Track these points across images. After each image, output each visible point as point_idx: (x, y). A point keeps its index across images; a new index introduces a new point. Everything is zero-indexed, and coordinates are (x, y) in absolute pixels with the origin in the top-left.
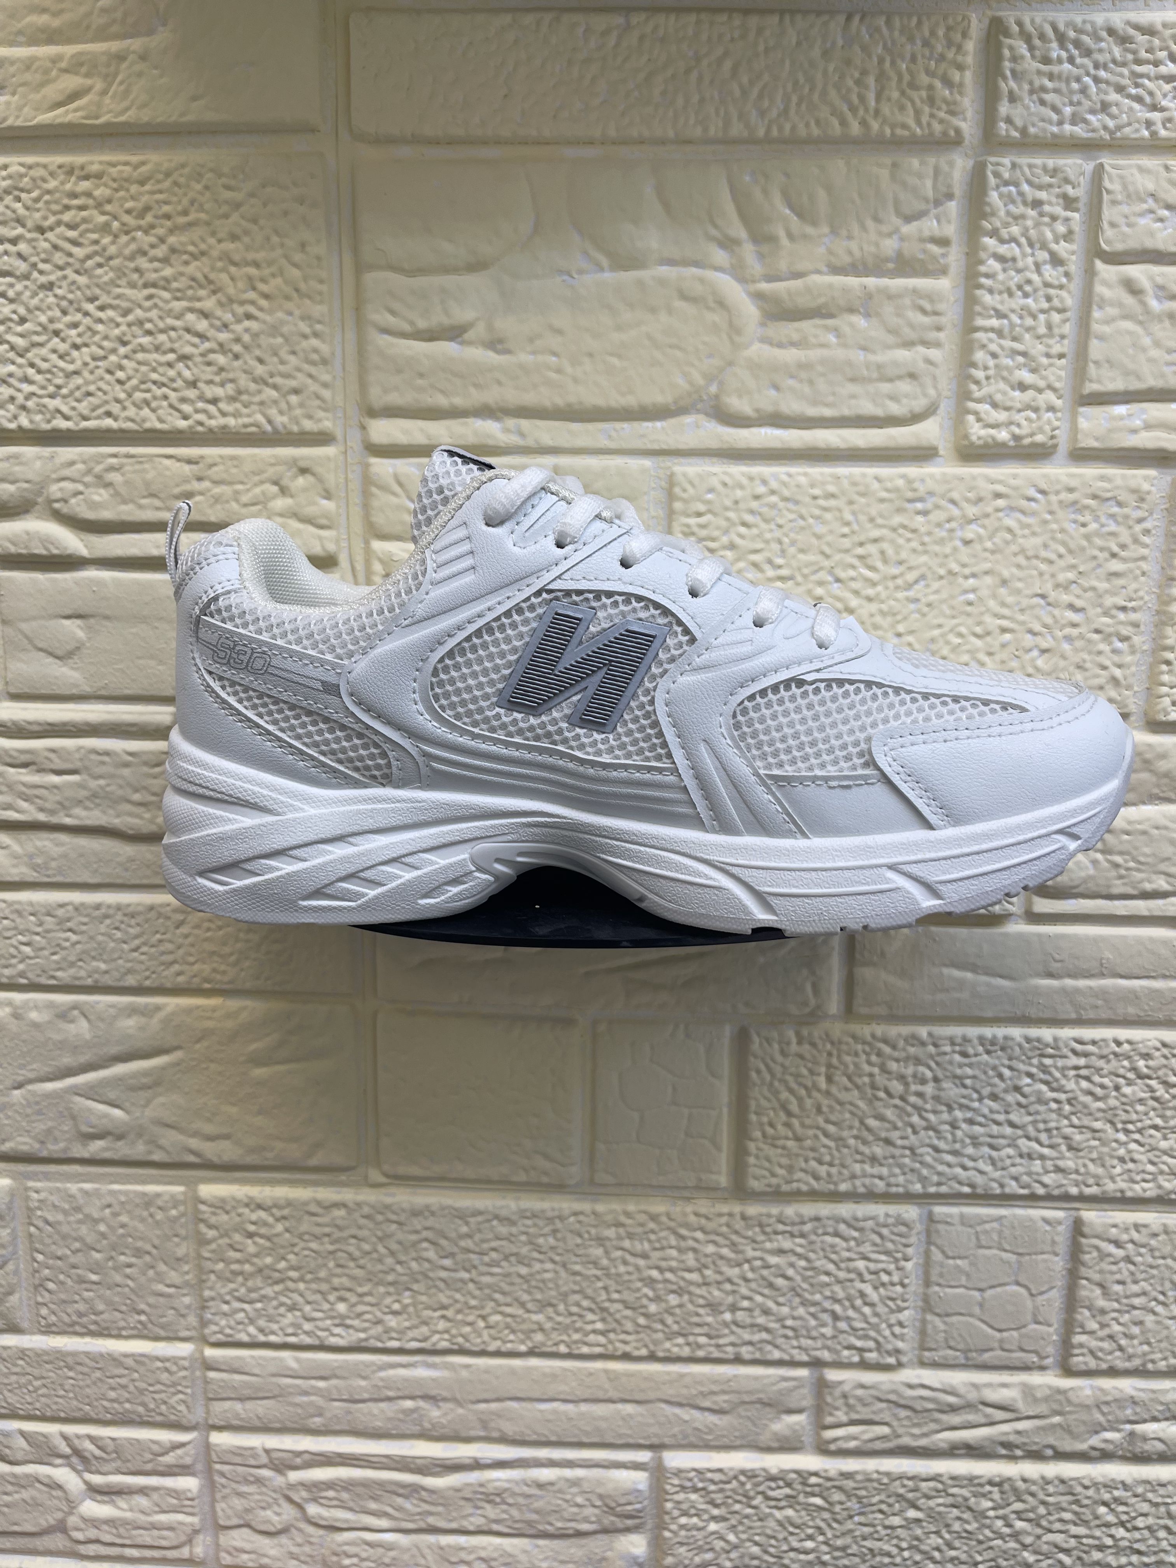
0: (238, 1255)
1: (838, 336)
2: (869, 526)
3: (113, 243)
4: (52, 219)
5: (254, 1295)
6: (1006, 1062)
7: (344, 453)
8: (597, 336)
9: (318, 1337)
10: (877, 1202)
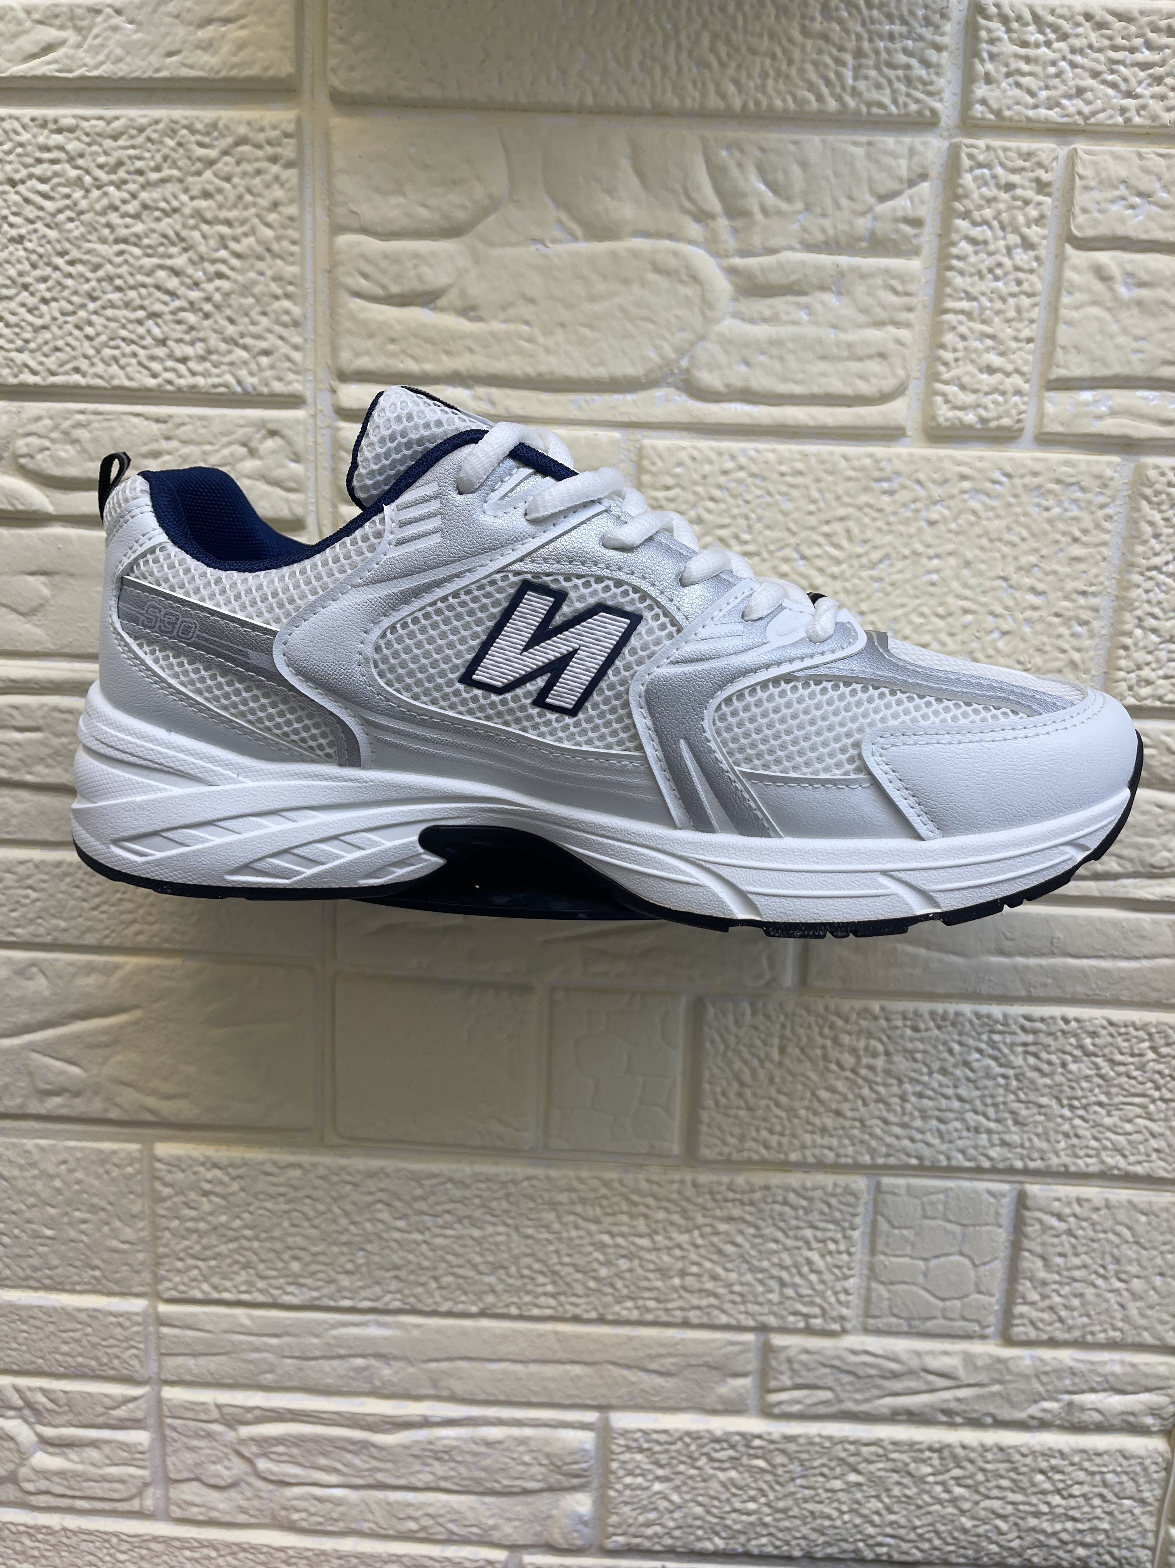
0: (193, 1213)
1: (810, 314)
2: (835, 504)
3: (85, 197)
4: (24, 173)
5: (208, 1253)
6: (956, 1038)
7: (314, 416)
8: (569, 306)
9: (272, 1295)
10: (826, 1172)
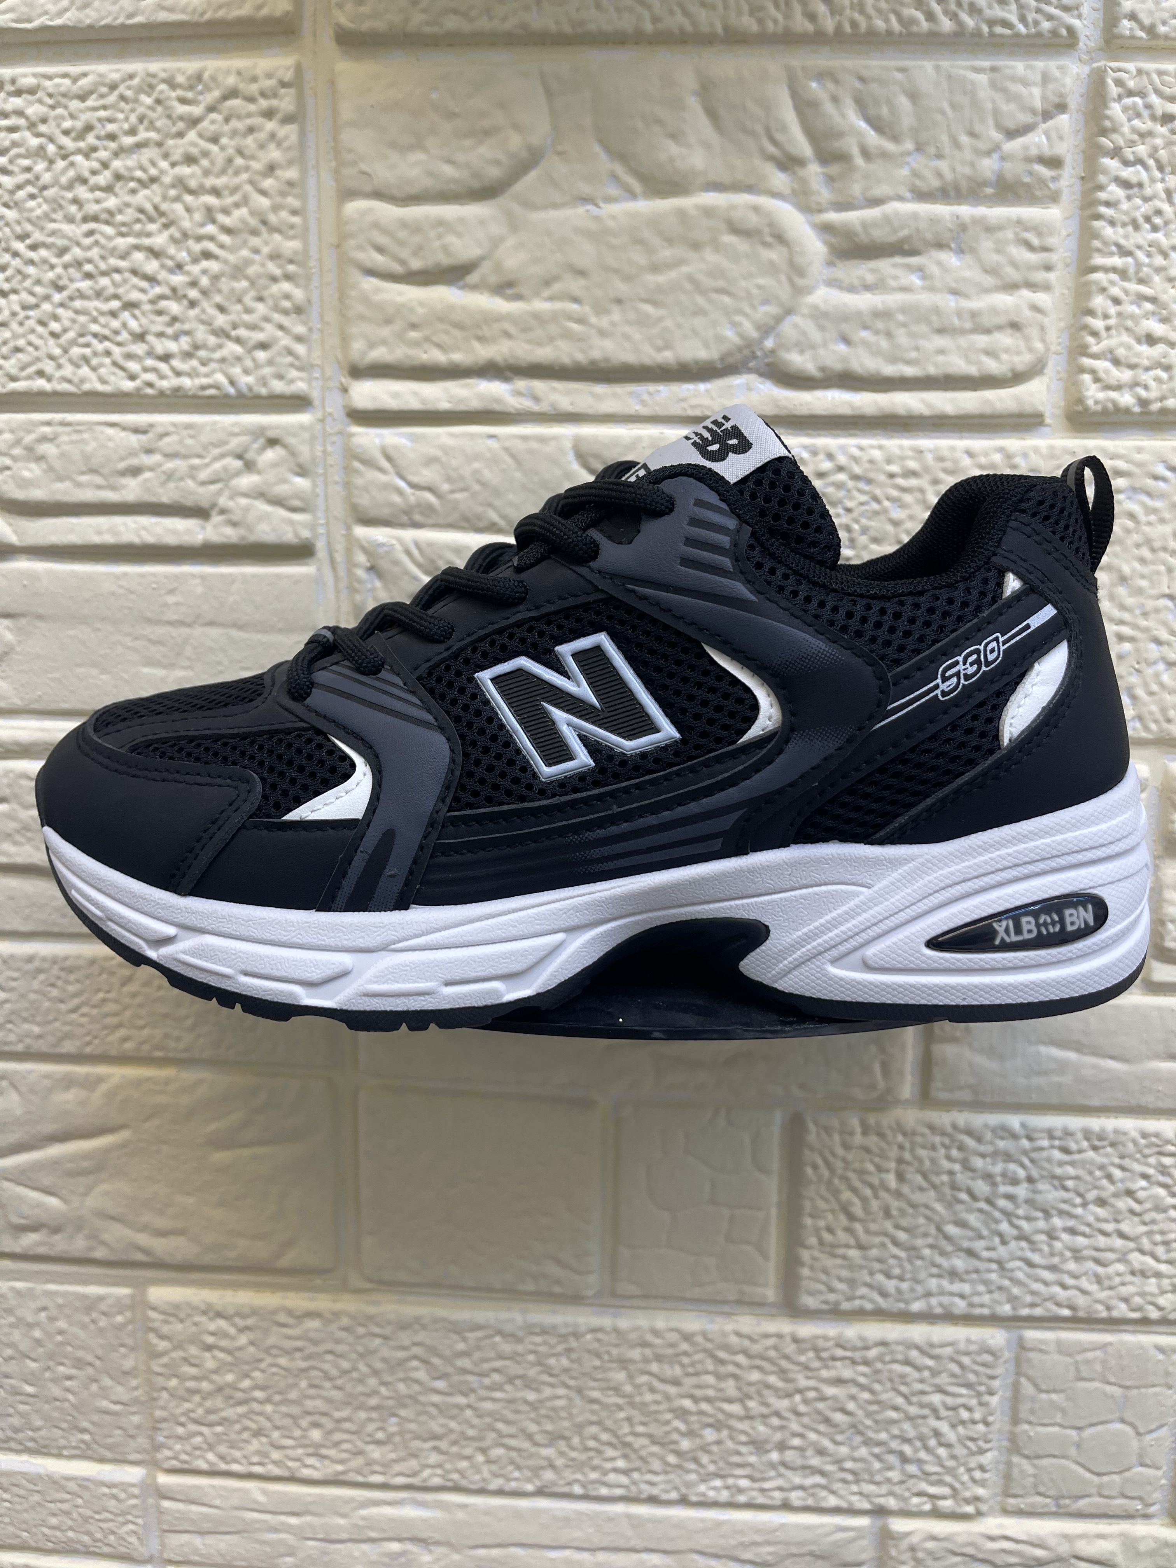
0: (193, 1371)
1: (924, 278)
3: (48, 169)
5: (213, 1418)
6: (1117, 1161)
7: (322, 421)
8: (628, 279)
9: (289, 1468)
10: (956, 1324)
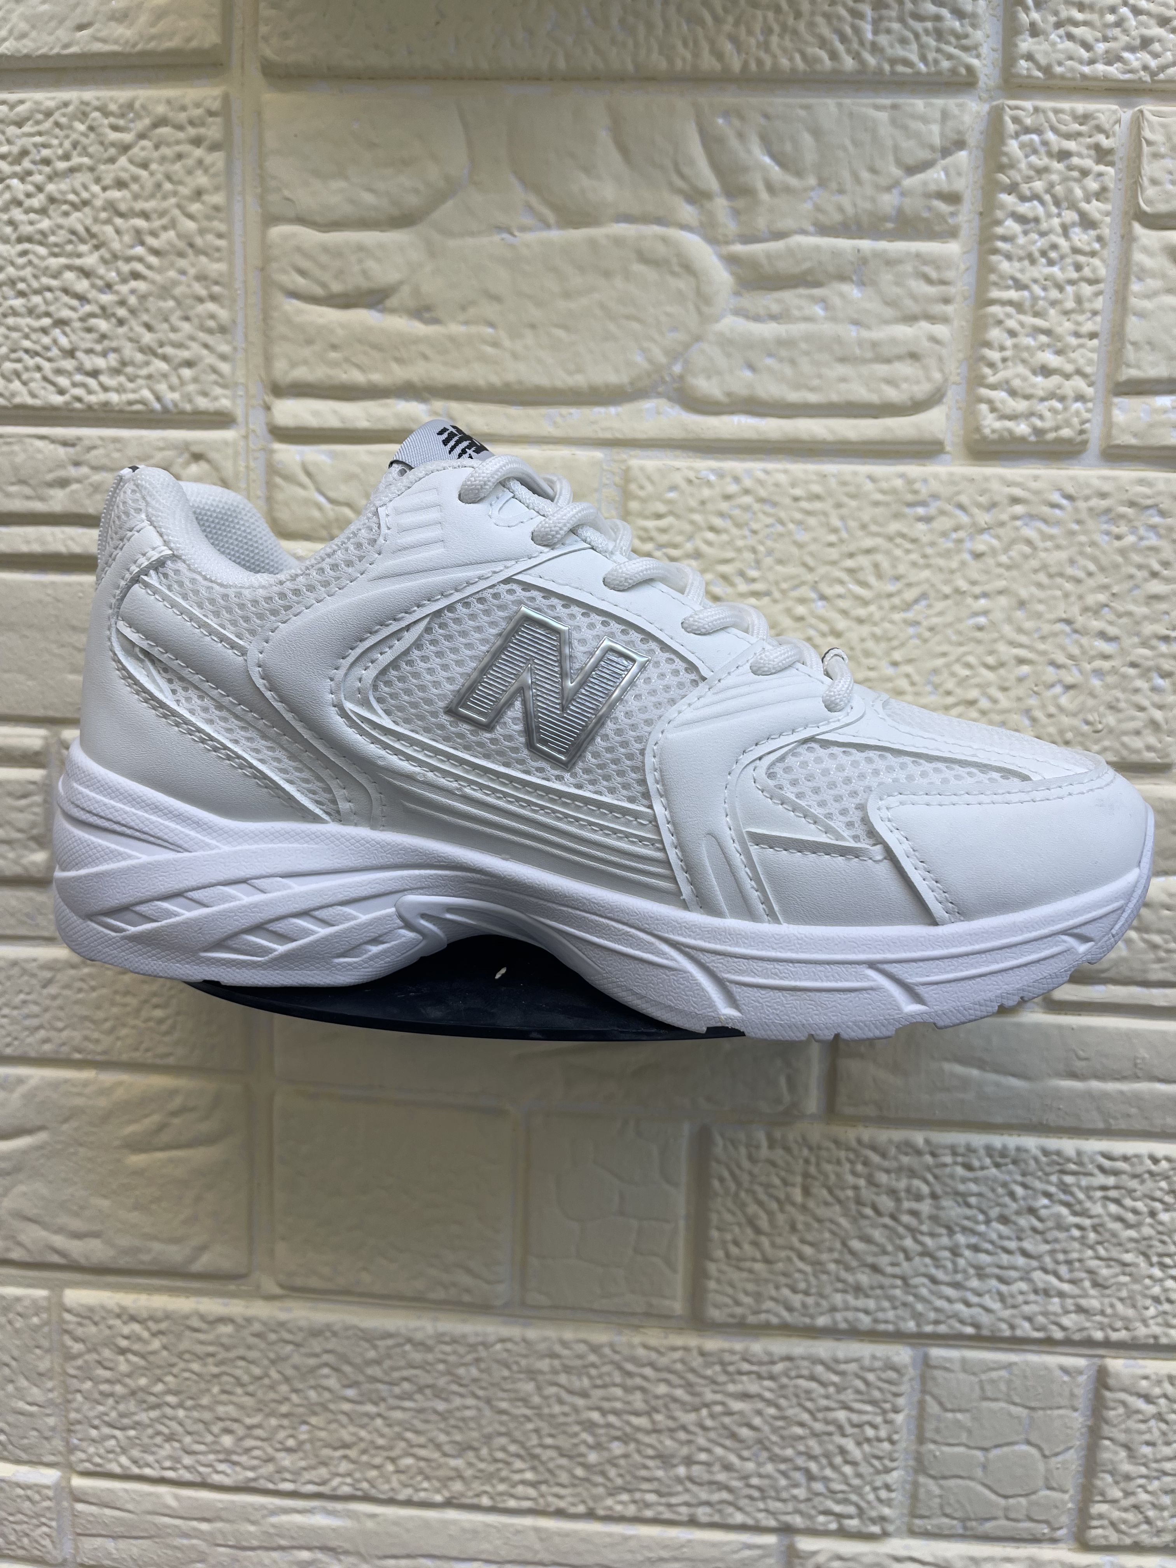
0: (107, 1374)
1: (826, 309)
2: (860, 533)
5: (126, 1421)
6: (1019, 1178)
7: (246, 437)
8: (540, 304)
9: (200, 1473)
10: (862, 1341)
